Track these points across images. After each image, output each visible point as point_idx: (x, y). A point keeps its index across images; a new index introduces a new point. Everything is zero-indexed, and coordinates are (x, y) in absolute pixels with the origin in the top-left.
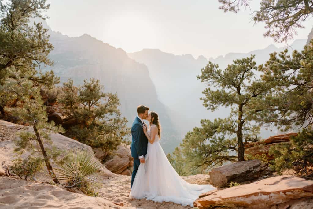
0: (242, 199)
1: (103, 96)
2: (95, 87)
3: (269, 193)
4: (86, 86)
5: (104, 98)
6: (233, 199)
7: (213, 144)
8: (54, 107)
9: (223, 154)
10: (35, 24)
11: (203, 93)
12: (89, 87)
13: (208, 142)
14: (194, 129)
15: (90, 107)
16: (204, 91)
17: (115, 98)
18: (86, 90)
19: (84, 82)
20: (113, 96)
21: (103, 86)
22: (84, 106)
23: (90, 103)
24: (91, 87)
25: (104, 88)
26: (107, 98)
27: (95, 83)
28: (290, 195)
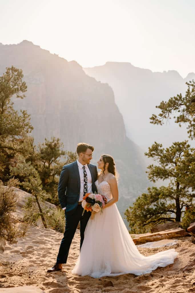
0: (149, 238)
1: (63, 154)
2: (55, 145)
3: (161, 235)
4: (46, 145)
5: (64, 156)
6: (145, 238)
7: (156, 207)
8: (11, 161)
9: (163, 216)
10: (21, 111)
11: (148, 168)
12: (50, 146)
13: (152, 206)
14: (143, 195)
15: (49, 165)
16: (149, 166)
17: (75, 157)
18: (47, 149)
19: (45, 141)
20: (73, 154)
21: (63, 144)
22: (43, 163)
23: (50, 161)
24: (52, 145)
25: (63, 146)
26: (67, 156)
27: (56, 142)
28: (170, 236)
